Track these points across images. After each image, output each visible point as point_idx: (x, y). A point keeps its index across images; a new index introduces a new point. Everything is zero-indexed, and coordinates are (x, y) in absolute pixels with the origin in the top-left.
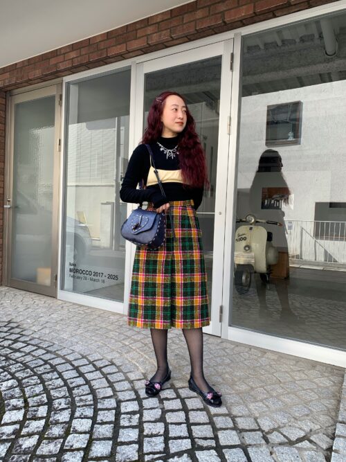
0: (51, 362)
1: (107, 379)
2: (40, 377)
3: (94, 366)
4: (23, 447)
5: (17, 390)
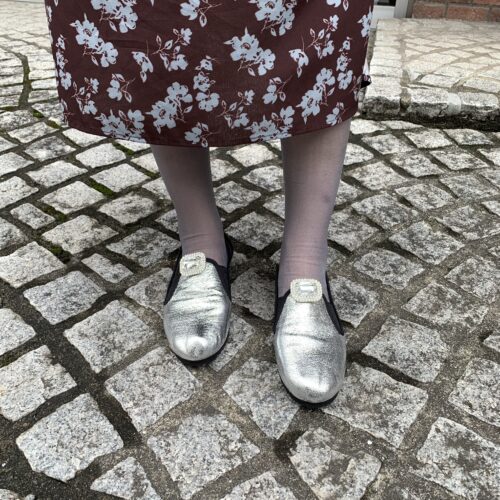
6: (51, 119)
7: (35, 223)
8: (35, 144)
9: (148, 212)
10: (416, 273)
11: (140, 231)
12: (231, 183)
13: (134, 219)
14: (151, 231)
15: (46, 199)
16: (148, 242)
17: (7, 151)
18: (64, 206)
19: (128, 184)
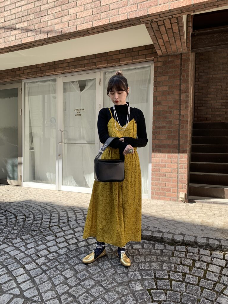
0: (29, 205)
1: (53, 207)
2: (26, 208)
3: (47, 205)
4: (28, 223)
5: (19, 212)
6: (44, 234)
7: (34, 258)
8: (39, 240)
9: (56, 257)
10: (98, 271)
11: (53, 261)
12: (75, 251)
13: (53, 258)
14: (55, 261)
15: (38, 253)
16: (54, 263)
17: (33, 242)
18: (41, 255)
19: (54, 250)
